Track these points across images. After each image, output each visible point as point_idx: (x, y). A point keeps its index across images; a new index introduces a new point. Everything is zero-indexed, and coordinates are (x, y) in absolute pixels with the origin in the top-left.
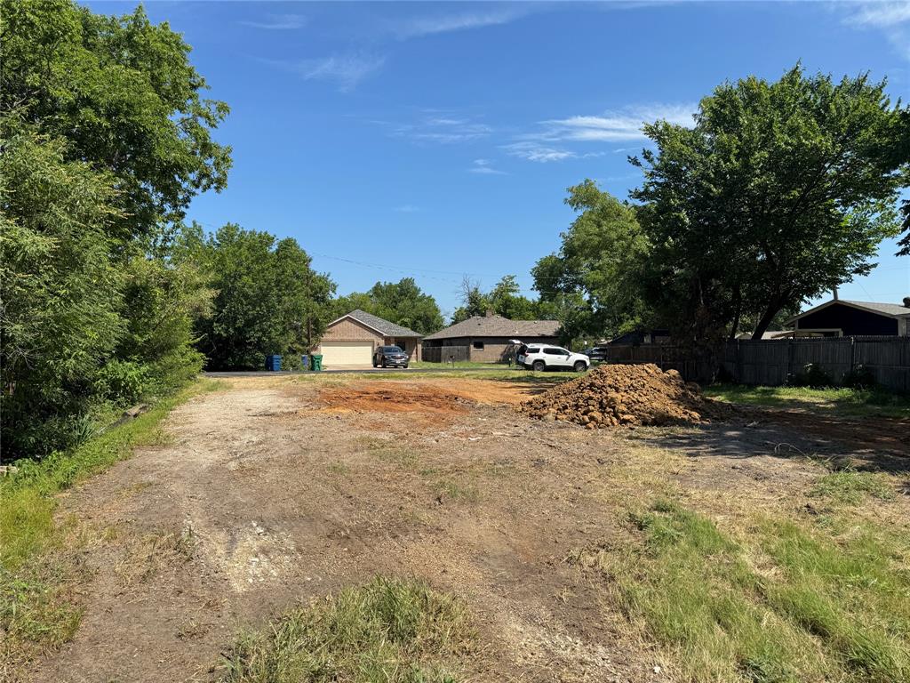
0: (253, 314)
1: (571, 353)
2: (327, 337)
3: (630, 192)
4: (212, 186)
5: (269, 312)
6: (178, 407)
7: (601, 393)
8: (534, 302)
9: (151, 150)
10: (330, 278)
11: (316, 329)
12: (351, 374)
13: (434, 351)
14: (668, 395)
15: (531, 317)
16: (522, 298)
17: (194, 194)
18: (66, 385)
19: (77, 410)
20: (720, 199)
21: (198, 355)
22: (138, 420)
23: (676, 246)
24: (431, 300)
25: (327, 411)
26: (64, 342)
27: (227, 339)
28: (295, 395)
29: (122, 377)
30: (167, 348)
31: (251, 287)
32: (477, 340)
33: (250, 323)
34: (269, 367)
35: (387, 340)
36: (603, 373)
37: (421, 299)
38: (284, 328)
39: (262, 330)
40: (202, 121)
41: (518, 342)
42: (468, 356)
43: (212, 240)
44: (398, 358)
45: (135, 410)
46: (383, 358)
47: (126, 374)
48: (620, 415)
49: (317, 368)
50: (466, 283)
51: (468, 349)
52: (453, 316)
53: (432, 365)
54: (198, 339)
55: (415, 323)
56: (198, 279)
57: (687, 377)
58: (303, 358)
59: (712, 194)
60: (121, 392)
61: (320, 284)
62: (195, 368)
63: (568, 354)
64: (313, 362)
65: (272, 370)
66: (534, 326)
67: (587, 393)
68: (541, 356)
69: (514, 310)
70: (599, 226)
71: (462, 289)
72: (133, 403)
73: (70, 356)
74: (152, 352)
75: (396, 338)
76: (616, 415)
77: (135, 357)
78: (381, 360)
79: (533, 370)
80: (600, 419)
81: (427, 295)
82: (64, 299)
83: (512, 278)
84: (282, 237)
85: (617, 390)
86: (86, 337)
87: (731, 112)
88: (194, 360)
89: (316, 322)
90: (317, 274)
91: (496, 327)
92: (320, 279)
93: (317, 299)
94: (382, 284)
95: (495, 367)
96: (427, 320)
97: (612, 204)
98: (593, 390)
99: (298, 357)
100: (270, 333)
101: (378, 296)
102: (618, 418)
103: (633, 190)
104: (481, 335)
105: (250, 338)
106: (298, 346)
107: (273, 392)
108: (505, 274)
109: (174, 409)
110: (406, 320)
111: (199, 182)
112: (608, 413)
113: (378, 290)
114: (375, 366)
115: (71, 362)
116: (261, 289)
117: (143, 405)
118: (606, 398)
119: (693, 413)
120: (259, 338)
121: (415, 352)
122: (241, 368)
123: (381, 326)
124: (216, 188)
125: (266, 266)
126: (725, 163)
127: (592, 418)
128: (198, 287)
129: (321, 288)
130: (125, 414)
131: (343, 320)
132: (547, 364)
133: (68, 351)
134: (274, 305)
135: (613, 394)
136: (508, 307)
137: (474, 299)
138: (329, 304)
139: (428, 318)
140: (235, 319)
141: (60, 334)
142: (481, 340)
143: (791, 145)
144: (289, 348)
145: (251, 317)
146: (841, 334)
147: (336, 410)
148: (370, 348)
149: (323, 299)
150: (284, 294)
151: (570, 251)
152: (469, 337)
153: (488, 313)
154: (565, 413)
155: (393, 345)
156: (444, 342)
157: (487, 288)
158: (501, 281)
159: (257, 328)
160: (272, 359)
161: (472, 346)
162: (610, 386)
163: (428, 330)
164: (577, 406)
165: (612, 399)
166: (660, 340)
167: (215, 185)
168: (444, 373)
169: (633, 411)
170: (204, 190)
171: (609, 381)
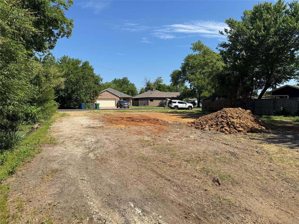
0: (74, 89)
1: (187, 103)
2: (99, 97)
3: (219, 44)
4: (65, 35)
5: (80, 87)
6: (53, 124)
7: (226, 119)
8: (168, 86)
9: (44, 12)
10: (100, 76)
11: (96, 94)
12: (111, 110)
13: (136, 102)
14: (250, 120)
15: (168, 91)
16: (164, 85)
17: (58, 38)
18: (8, 117)
19: (14, 129)
20: (257, 46)
21: (56, 103)
22: (38, 130)
23: (240, 64)
24: (133, 85)
25: (116, 126)
26: (7, 97)
27: (65, 97)
28: (96, 119)
29: (30, 112)
30: (46, 100)
31: (73, 78)
32: (151, 99)
33: (73, 92)
34: (80, 108)
35: (120, 98)
36: (226, 112)
37: (130, 85)
38: (85, 94)
39: (77, 94)
40: (62, 7)
41: (169, 99)
42: (148, 104)
43: (58, 61)
44: (126, 105)
45: (36, 126)
46: (121, 105)
47: (31, 111)
48: (237, 128)
49: (97, 108)
50: (146, 79)
51: (148, 102)
52: (140, 91)
53: (137, 107)
54: (56, 97)
55: (128, 92)
56: (58, 74)
57: (253, 113)
58: (92, 104)
59: (254, 44)
60: (30, 118)
61: (97, 78)
62: (55, 108)
63: (186, 104)
64: (96, 106)
65: (81, 109)
66: (170, 94)
67: (220, 119)
68: (177, 104)
69: (162, 89)
70: (204, 57)
71: (144, 81)
72: (35, 122)
73: (10, 104)
74: (40, 102)
75: (123, 98)
76: (235, 128)
77: (35, 104)
78: (119, 105)
79: (174, 109)
80: (229, 130)
81: (132, 83)
82: (7, 77)
83: (161, 78)
84: (84, 61)
85: (233, 118)
86: (17, 95)
87: (259, 15)
88: (55, 105)
89: (96, 92)
90: (96, 75)
91: (157, 94)
92: (97, 76)
93: (96, 84)
94: (117, 79)
95: (158, 108)
96: (132, 92)
97: (208, 50)
98: (223, 118)
99: (90, 104)
100: (80, 95)
101: (115, 83)
102: (236, 130)
103: (220, 44)
104: (152, 97)
105: (73, 97)
106: (90, 100)
107: (87, 117)
108: (158, 77)
109: (52, 125)
110: (125, 92)
111: (60, 34)
112: (232, 127)
113: (115, 82)
114: (117, 107)
115: (11, 107)
116: (77, 79)
117: (39, 123)
118: (230, 121)
119: (262, 127)
120: (77, 97)
121: (129, 102)
122: (69, 108)
123: (118, 93)
124: (66, 36)
125: (78, 71)
126: (260, 33)
127: (226, 130)
128: (59, 76)
129: (97, 80)
130: (32, 128)
131: (105, 91)
132: (179, 107)
133: (9, 101)
134: (82, 85)
135: (232, 120)
136: (160, 87)
137: (148, 85)
138: (100, 86)
139: (133, 91)
140: (68, 90)
141: (5, 93)
142: (152, 99)
143: (284, 26)
144: (86, 101)
145: (73, 89)
146: (288, 97)
147: (119, 125)
148: (115, 101)
149: (98, 84)
150: (85, 82)
151: (183, 68)
152: (148, 98)
153: (154, 90)
154: (212, 127)
155: (122, 100)
156: (139, 99)
157: (153, 81)
158: (157, 79)
159: (76, 93)
160: (81, 105)
161: (149, 101)
162: (230, 117)
163: (133, 95)
164: (217, 125)
165: (233, 122)
166: (221, 99)
167: (66, 35)
168: (144, 110)
169: (241, 127)
170: (62, 37)
171: (229, 115)
